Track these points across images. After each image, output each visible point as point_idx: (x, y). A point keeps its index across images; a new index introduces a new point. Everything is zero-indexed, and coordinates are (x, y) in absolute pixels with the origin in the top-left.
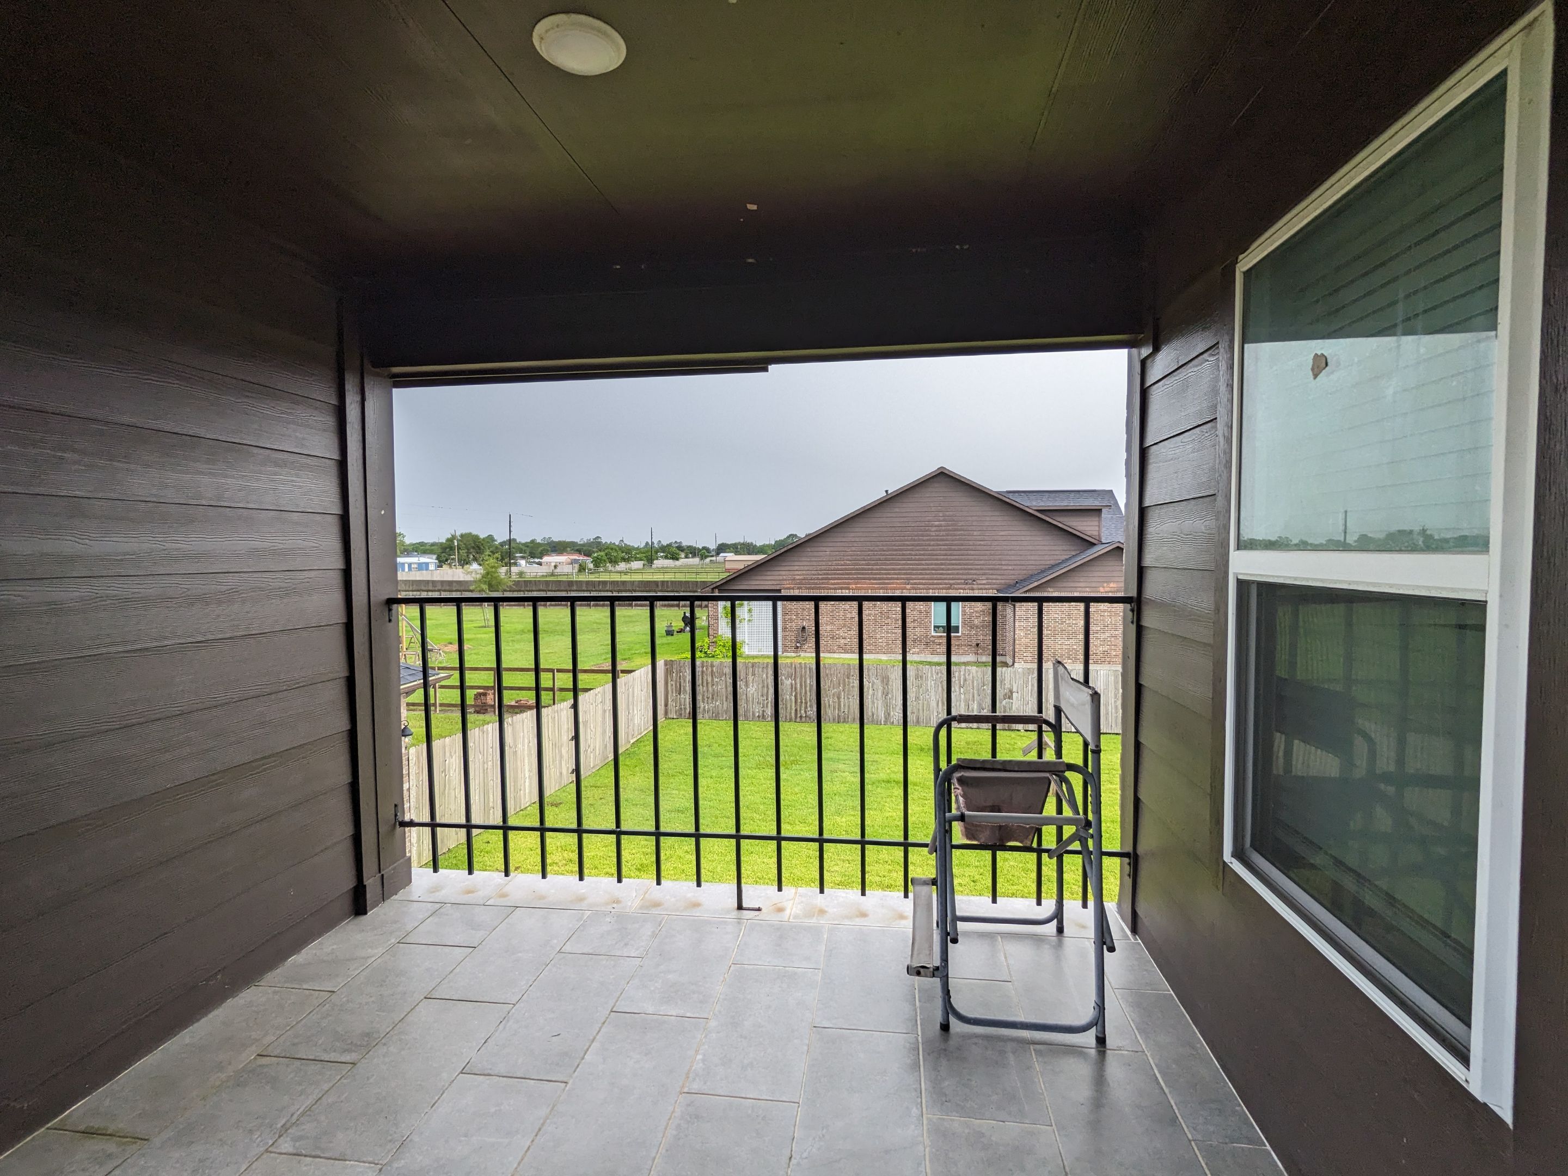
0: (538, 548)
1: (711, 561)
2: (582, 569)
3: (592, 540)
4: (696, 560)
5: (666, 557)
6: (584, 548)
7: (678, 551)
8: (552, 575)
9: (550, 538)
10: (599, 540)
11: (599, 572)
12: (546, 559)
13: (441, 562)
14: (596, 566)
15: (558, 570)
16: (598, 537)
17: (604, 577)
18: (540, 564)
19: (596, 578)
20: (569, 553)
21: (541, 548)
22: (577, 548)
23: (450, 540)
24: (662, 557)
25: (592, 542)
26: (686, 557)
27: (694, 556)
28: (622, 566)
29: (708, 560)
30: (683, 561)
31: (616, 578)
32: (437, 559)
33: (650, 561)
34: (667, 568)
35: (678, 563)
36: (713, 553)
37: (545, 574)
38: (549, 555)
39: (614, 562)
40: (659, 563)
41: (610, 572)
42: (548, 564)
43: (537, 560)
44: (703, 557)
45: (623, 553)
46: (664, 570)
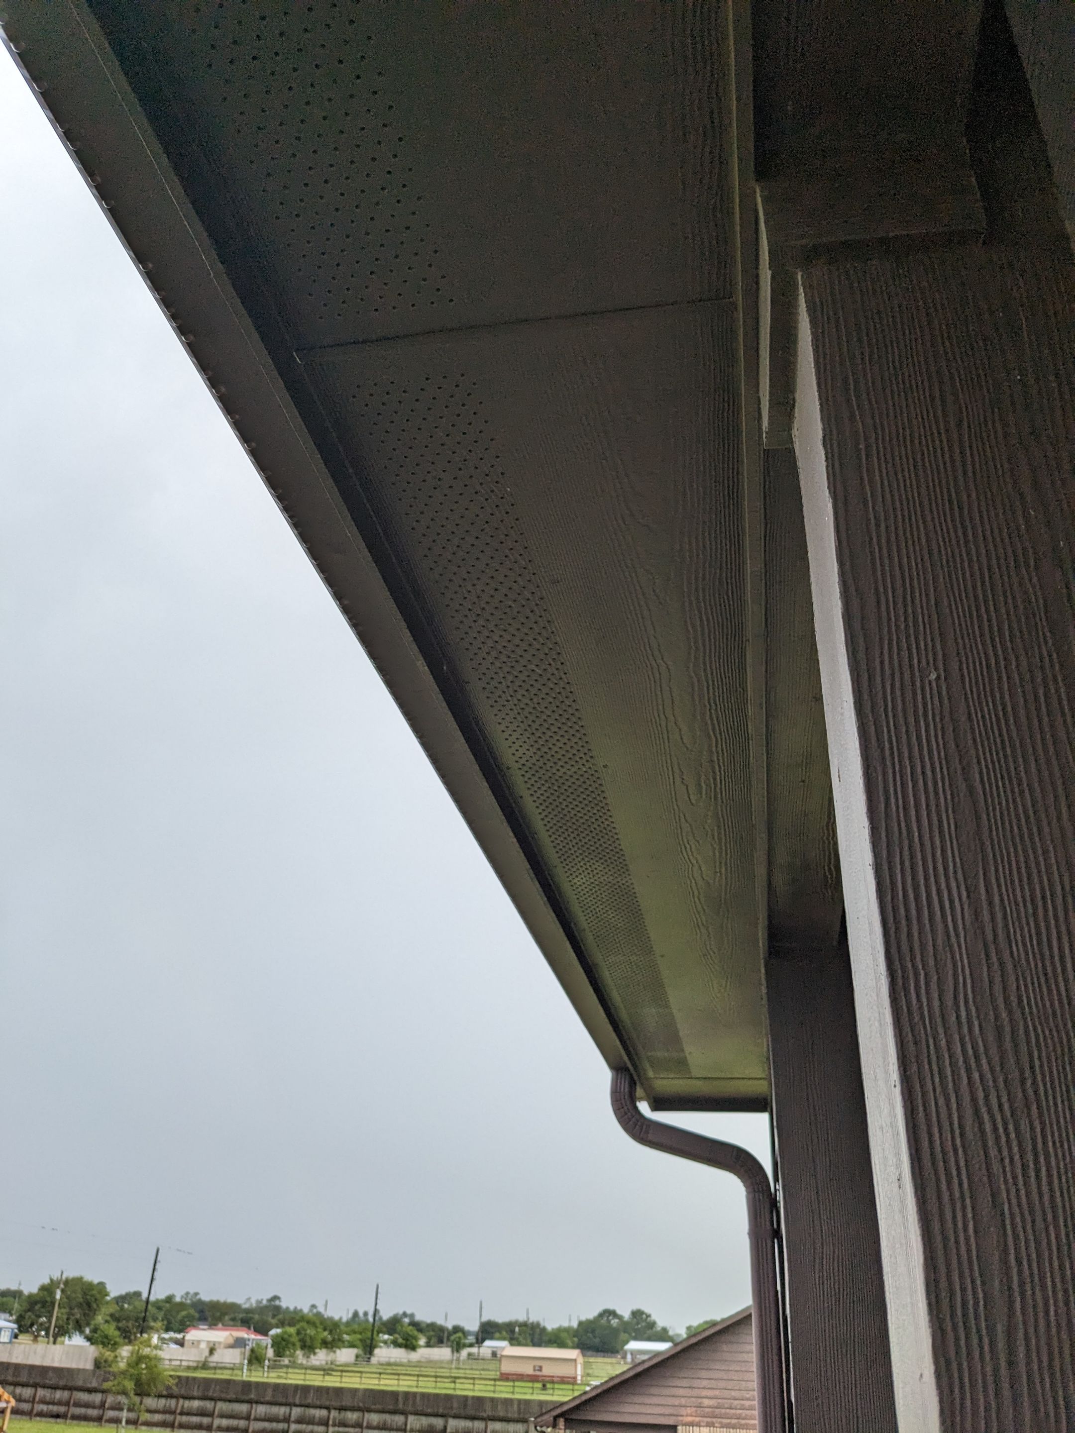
0: (178, 1312)
1: (469, 1354)
2: (255, 1358)
3: (265, 1302)
4: (443, 1353)
5: (396, 1344)
6: (257, 1317)
7: (416, 1333)
8: (204, 1366)
9: (196, 1294)
10: (277, 1303)
11: (281, 1367)
12: (192, 1335)
13: (24, 1326)
14: (279, 1354)
15: (215, 1358)
16: (276, 1298)
17: (295, 1378)
18: (181, 1343)
19: (279, 1377)
20: (226, 1326)
21: (184, 1313)
22: (241, 1316)
23: (48, 1289)
24: (385, 1342)
25: (266, 1307)
26: (428, 1345)
27: (440, 1342)
28: (321, 1357)
29: (464, 1353)
30: (423, 1353)
31: (316, 1380)
32: (17, 1322)
33: (369, 1348)
34: (396, 1364)
35: (414, 1356)
36: (471, 1339)
37: (191, 1364)
38: (195, 1327)
39: (309, 1347)
40: (385, 1353)
41: (301, 1367)
42: (195, 1344)
43: (172, 1334)
44: (458, 1347)
45: (325, 1330)
46: (391, 1368)
